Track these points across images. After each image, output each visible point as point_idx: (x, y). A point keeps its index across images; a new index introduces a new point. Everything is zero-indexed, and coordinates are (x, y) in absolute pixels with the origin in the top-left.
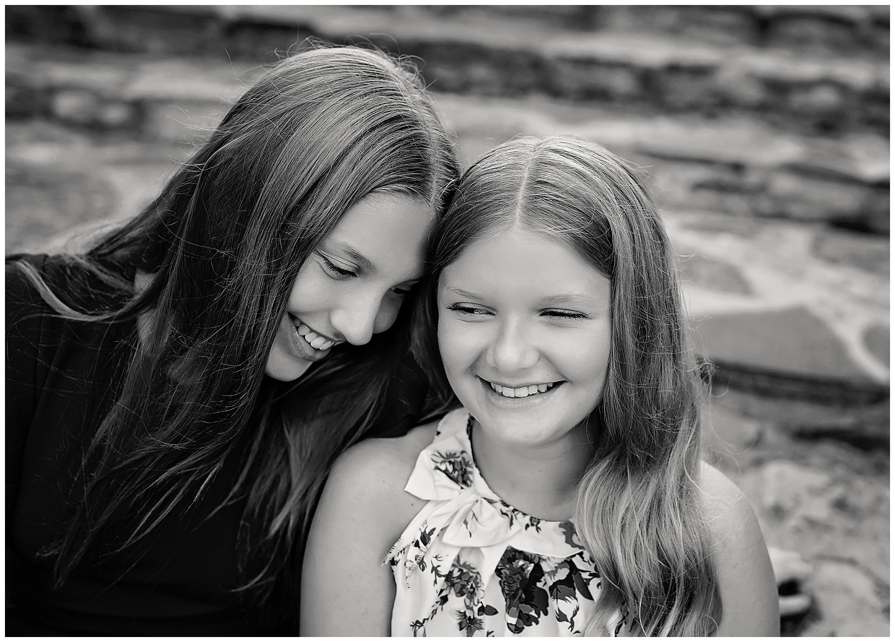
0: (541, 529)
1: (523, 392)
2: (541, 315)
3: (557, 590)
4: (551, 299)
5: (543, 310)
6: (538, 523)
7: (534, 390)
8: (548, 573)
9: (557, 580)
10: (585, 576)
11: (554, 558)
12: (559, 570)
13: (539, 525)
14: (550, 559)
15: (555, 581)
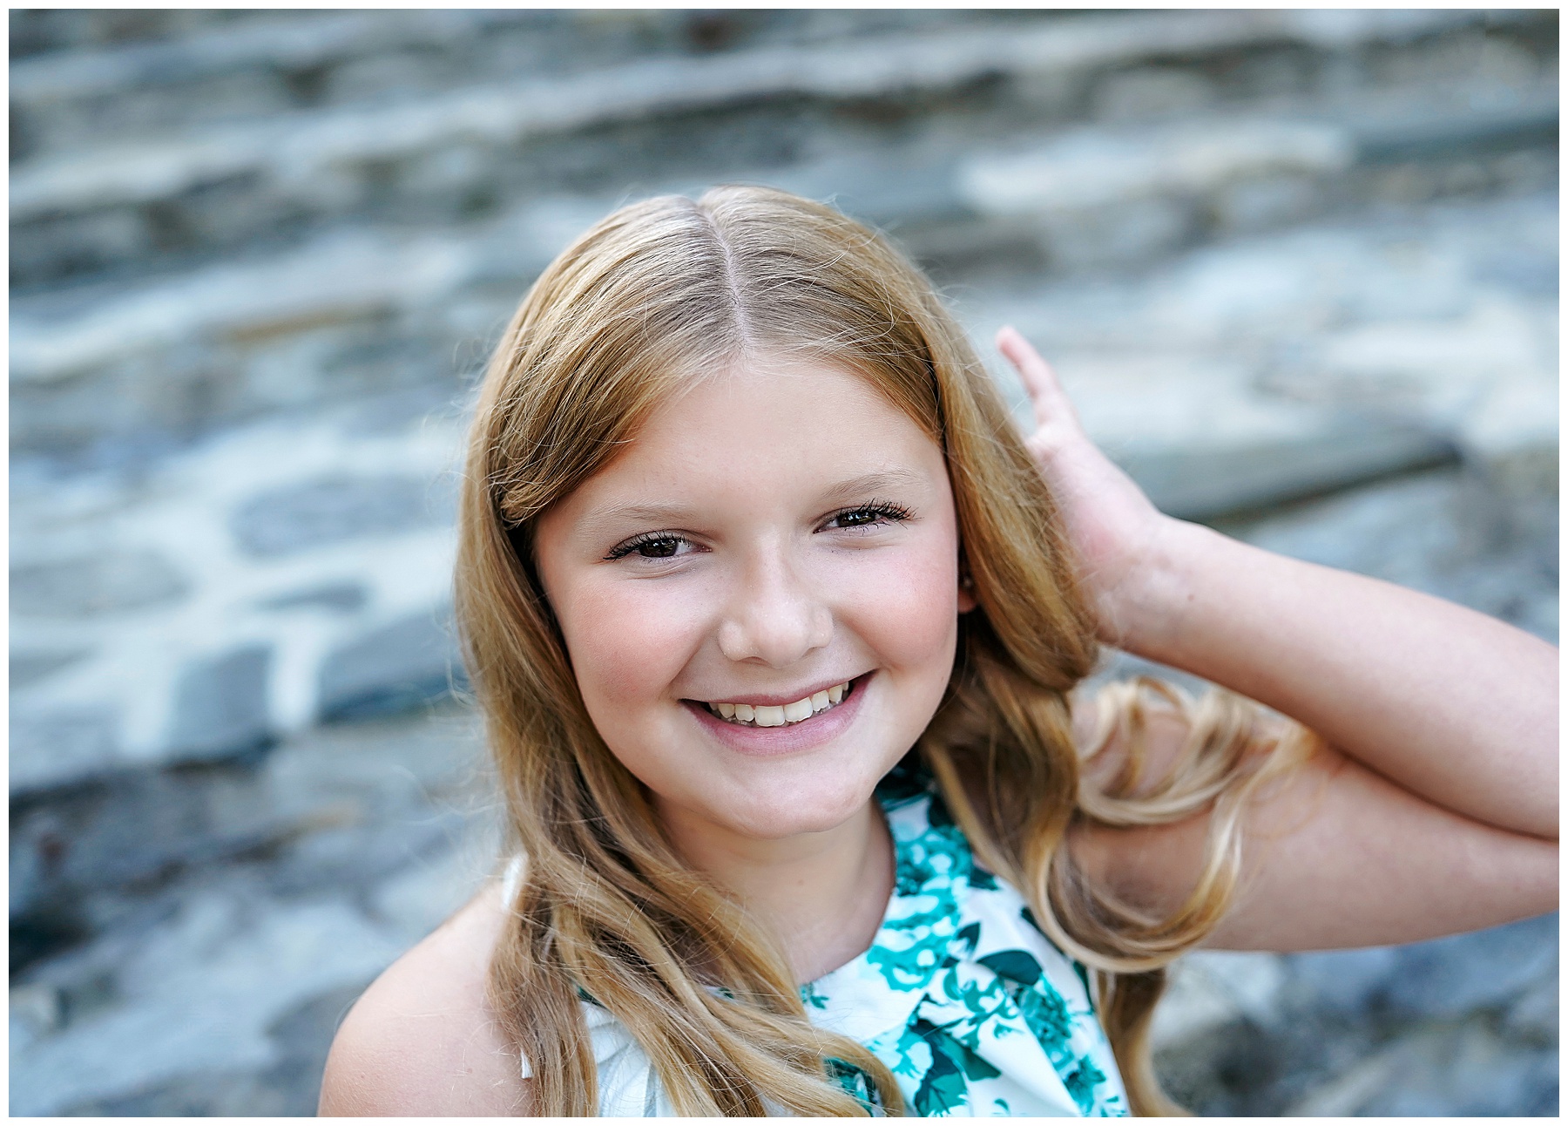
0: (826, 995)
1: (802, 710)
2: (816, 531)
3: (937, 1091)
4: (844, 489)
5: (820, 517)
6: (811, 990)
7: (822, 701)
8: (898, 1068)
9: (924, 1072)
10: (960, 1032)
11: (885, 1034)
12: (908, 1053)
13: (817, 994)
14: (879, 1040)
15: (922, 1077)
